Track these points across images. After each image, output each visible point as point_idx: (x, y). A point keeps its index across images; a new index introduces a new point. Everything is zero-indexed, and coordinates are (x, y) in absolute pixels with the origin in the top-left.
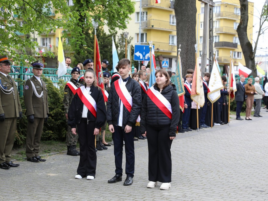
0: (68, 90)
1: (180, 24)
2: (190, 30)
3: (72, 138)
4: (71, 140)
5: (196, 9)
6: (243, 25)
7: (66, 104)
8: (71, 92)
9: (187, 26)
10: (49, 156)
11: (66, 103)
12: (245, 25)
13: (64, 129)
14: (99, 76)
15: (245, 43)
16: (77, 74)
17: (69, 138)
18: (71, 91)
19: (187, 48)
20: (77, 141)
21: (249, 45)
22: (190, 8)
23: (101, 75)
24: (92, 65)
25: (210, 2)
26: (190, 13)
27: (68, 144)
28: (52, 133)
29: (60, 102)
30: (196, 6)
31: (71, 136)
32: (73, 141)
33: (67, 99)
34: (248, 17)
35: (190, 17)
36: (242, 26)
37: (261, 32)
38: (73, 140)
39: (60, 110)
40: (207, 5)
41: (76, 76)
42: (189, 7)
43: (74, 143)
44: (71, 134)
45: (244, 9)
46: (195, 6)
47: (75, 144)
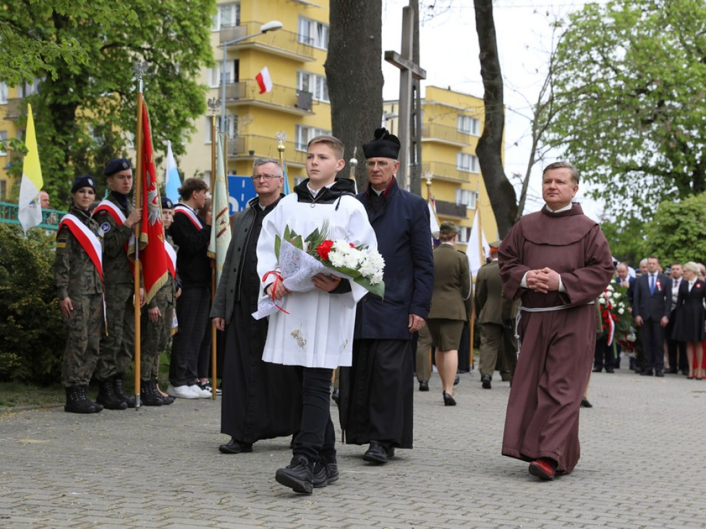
0: (66, 237)
1: (341, 114)
2: (368, 129)
3: (77, 365)
4: (76, 370)
5: (383, 77)
6: (492, 137)
7: (62, 274)
8: (75, 243)
9: (360, 117)
10: (12, 411)
11: (61, 272)
12: (496, 137)
13: (49, 350)
14: (151, 203)
15: (497, 182)
16: (90, 193)
17: (70, 366)
18: (77, 241)
19: (361, 177)
20: (91, 376)
21: (508, 188)
22: (367, 74)
23: (155, 198)
24: (129, 177)
25: (415, 65)
26: (366, 86)
27: (68, 382)
28: (17, 361)
29: (38, 280)
30: (383, 69)
31: (75, 361)
32: (82, 374)
33: (65, 262)
34: (503, 117)
35: (367, 97)
36: (489, 140)
37: (536, 157)
38: (82, 371)
39: (40, 299)
40: (405, 73)
41: (88, 200)
42: (366, 71)
43: (83, 381)
44: (75, 356)
45: (493, 96)
46: (380, 68)
47: (85, 383)
